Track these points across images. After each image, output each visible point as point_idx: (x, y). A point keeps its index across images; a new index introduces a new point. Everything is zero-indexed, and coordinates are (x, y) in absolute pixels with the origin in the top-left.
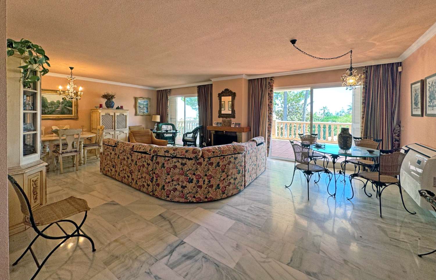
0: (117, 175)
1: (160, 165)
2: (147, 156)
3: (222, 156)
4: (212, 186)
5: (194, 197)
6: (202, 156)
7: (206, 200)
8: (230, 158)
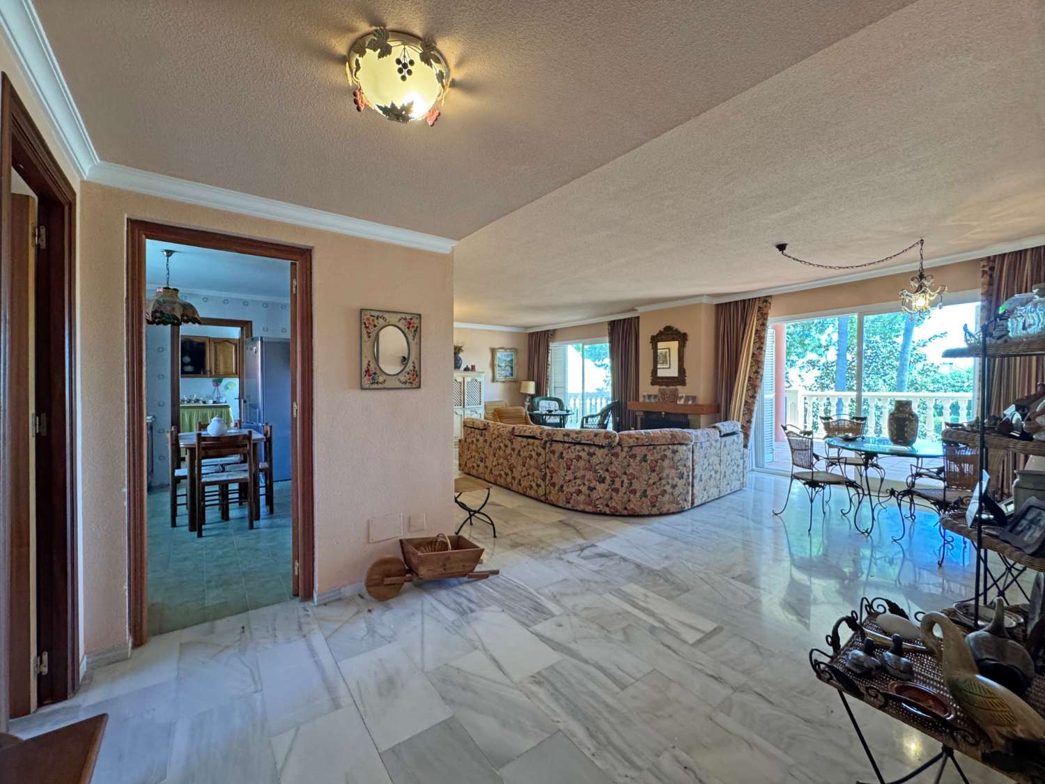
0: (487, 474)
1: (557, 455)
2: (537, 442)
3: (651, 445)
4: (634, 492)
5: (607, 505)
6: (619, 444)
7: (625, 512)
8: (665, 450)
